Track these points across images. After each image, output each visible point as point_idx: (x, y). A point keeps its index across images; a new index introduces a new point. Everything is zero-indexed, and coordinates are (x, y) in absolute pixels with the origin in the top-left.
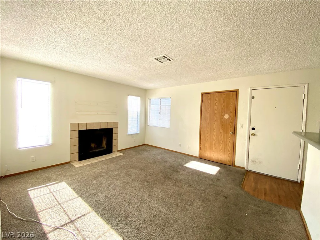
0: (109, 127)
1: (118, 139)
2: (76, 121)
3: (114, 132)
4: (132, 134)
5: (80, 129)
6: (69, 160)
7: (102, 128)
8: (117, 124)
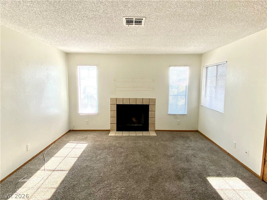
0: (145, 103)
1: (156, 117)
2: (114, 97)
3: (150, 110)
4: (176, 115)
5: (118, 103)
6: (109, 129)
7: (138, 103)
8: (154, 100)
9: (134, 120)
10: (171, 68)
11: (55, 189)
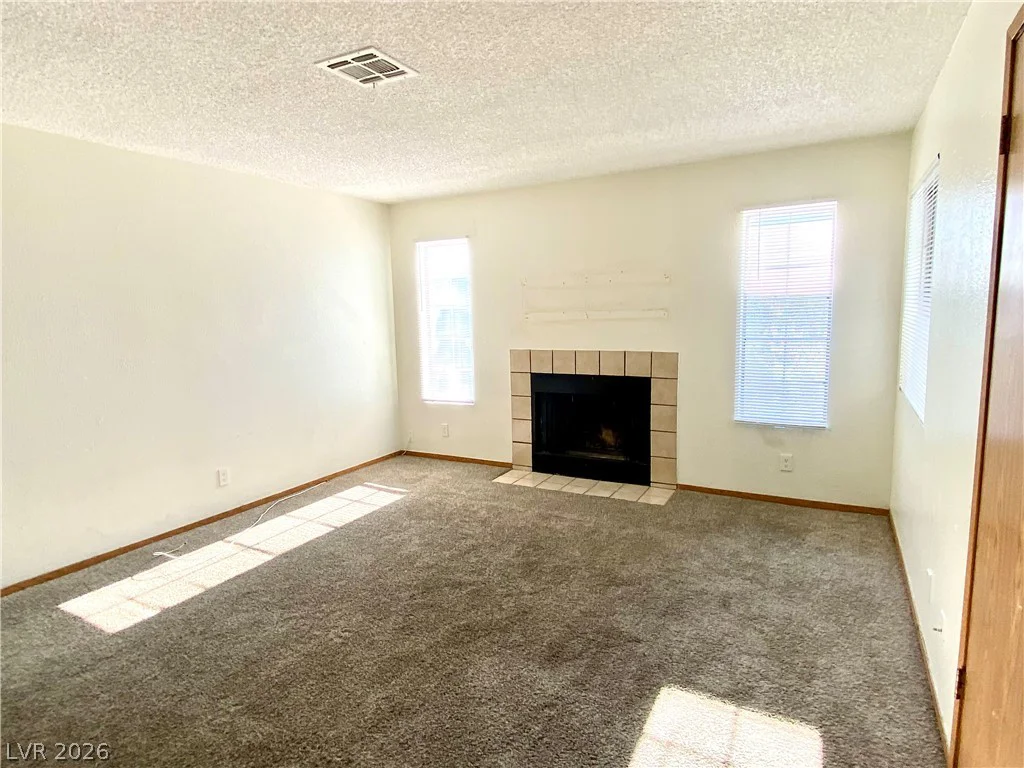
0: (632, 372)
1: (678, 430)
3: (654, 399)
4: (771, 427)
5: (535, 370)
6: (508, 459)
7: (605, 372)
8: (672, 360)
9: (608, 436)
10: (748, 217)
11: (203, 590)
